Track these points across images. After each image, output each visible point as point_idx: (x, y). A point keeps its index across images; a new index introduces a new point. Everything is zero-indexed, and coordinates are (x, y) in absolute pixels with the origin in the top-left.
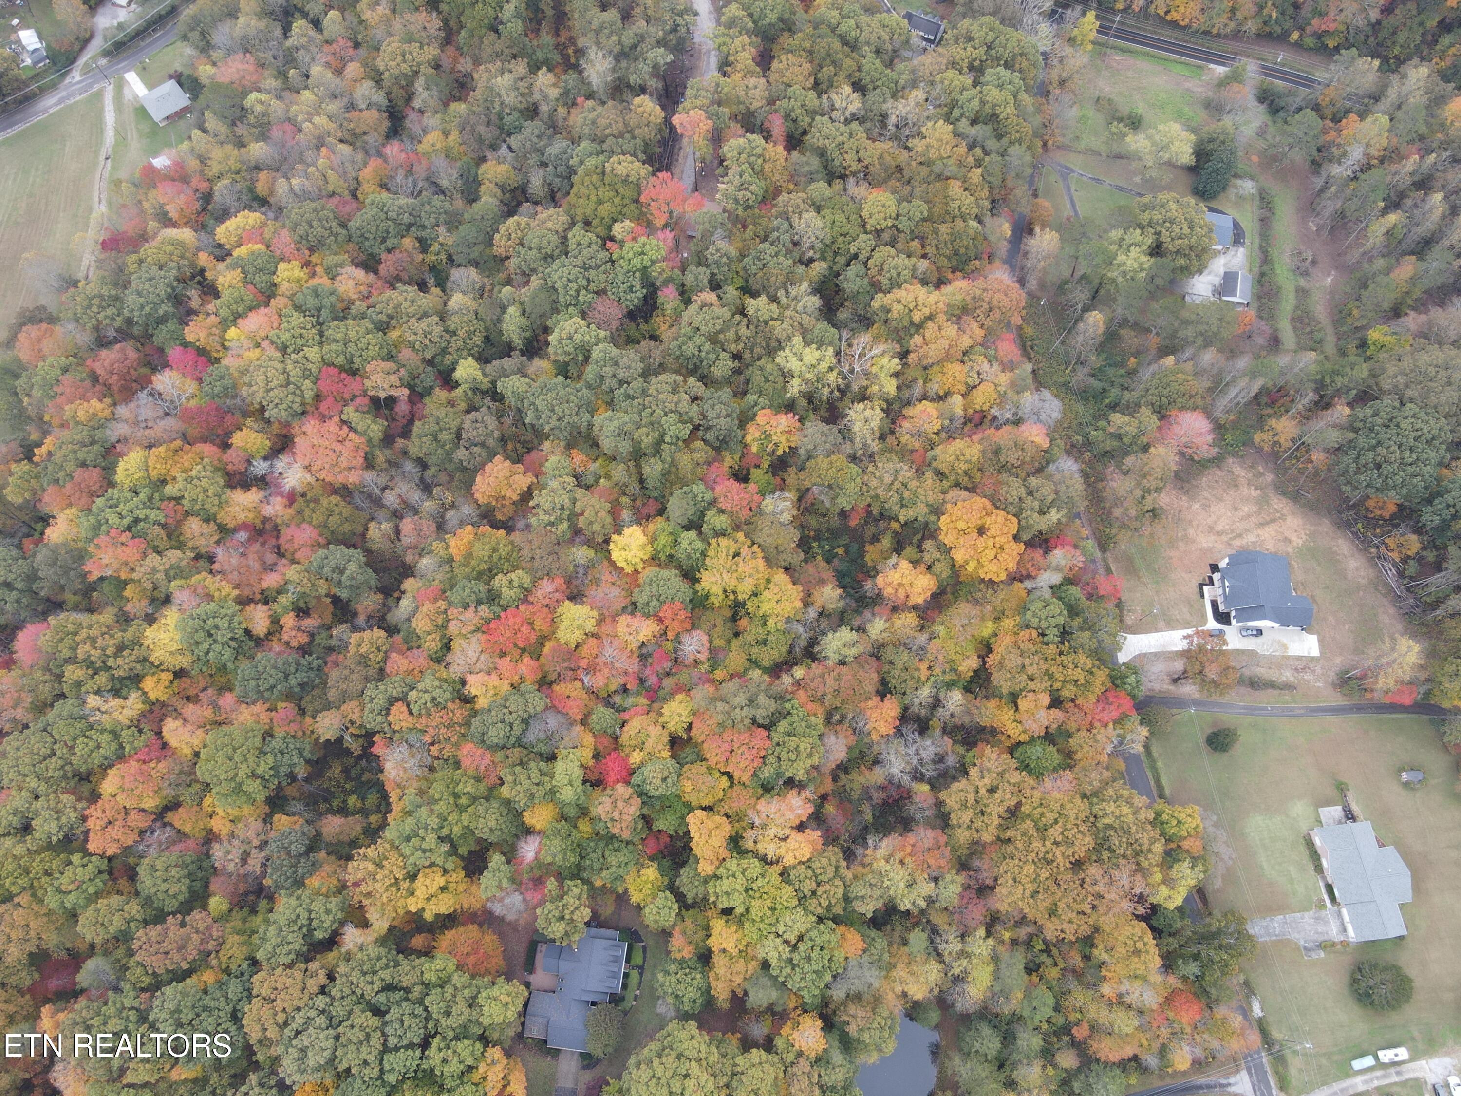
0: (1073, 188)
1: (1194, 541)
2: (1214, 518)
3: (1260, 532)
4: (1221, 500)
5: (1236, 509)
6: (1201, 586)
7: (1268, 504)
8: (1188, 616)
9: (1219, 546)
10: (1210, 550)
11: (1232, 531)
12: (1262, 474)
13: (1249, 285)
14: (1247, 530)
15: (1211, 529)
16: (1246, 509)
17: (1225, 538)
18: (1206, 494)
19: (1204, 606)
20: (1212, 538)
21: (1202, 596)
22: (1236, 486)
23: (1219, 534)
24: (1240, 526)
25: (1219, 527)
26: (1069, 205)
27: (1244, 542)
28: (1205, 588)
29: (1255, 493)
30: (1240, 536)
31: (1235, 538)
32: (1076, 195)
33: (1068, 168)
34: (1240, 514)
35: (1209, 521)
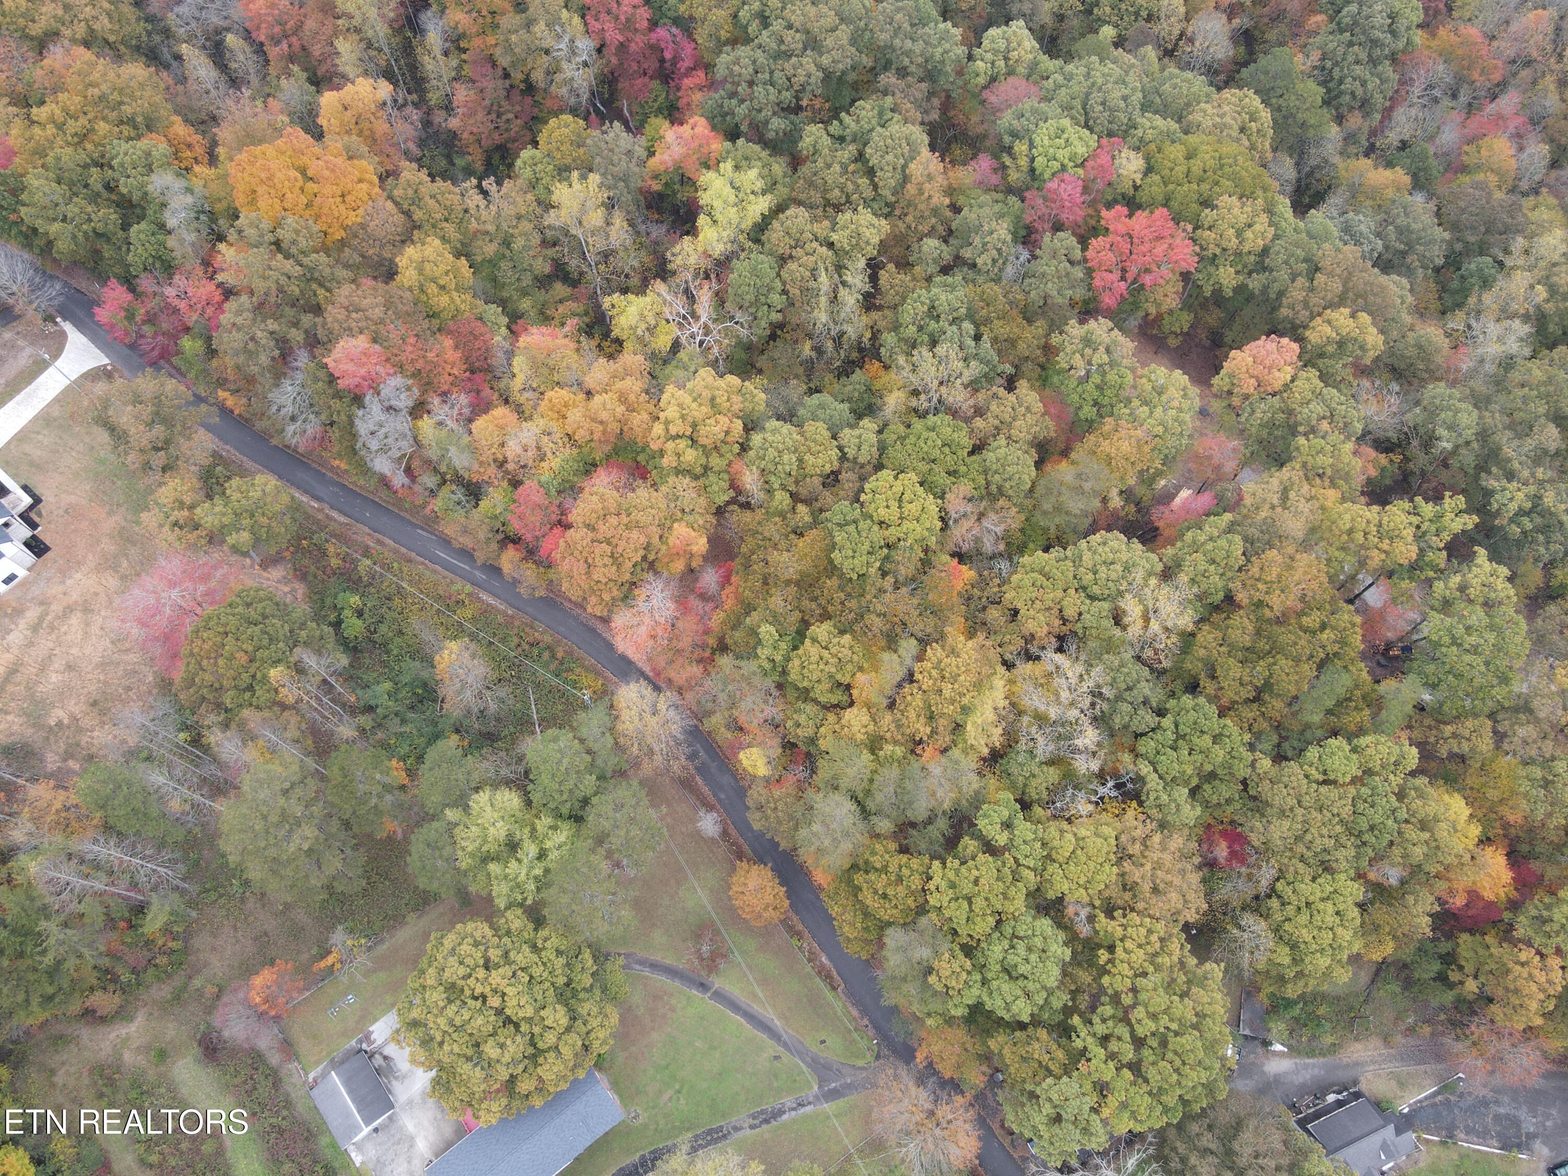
0: (786, 1057)
1: (99, 569)
2: (95, 629)
3: (9, 657)
4: (103, 665)
5: (70, 667)
6: (37, 500)
7: (25, 713)
8: (28, 448)
9: (56, 590)
10: (64, 573)
11: (52, 628)
12: (68, 755)
13: (334, 1122)
14: (31, 644)
15: (87, 609)
16: (54, 678)
17: (56, 608)
18: (133, 658)
19: (14, 477)
20: (75, 596)
21: (26, 488)
22: (94, 704)
23: (69, 610)
24: (45, 643)
25: (75, 620)
26: (757, 1008)
27: (22, 624)
28: (27, 500)
29: (58, 714)
30: (35, 628)
31: (41, 619)
32: (771, 1047)
33: (833, 1095)
34: (58, 664)
35: (97, 620)
